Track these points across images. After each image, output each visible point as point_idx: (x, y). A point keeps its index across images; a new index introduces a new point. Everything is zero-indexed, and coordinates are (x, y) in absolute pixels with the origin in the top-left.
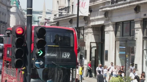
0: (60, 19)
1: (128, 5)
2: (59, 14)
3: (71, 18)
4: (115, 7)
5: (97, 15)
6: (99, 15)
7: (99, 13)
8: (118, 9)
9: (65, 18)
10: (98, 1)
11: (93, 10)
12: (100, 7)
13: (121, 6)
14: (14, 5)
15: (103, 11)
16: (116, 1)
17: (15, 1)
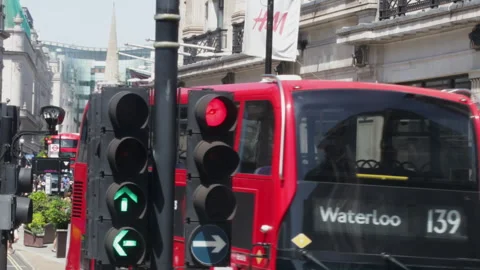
0: (188, 74)
1: (446, 20)
2: (185, 56)
3: (228, 70)
4: (397, 31)
5: (325, 57)
6: (332, 57)
7: (335, 50)
8: (406, 36)
9: (209, 70)
10: (332, 10)
11: (309, 39)
12: (339, 31)
13: (418, 26)
14: (17, 28)
15: (348, 43)
16: (400, 8)
17: (18, 15)
